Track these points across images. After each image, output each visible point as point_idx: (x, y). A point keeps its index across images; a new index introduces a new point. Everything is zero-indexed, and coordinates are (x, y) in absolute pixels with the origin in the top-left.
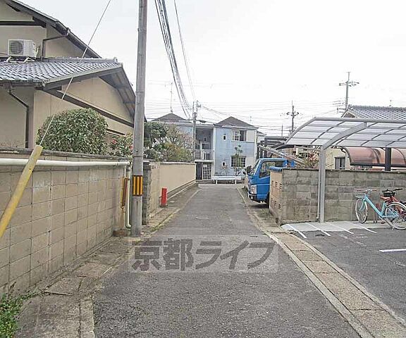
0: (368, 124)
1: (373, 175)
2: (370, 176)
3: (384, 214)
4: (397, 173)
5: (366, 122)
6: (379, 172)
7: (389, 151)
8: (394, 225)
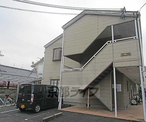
0: (3, 75)
1: (3, 90)
2: (2, 90)
3: (4, 102)
4: (11, 89)
5: (2, 74)
6: (5, 89)
7: (9, 82)
8: (7, 106)
